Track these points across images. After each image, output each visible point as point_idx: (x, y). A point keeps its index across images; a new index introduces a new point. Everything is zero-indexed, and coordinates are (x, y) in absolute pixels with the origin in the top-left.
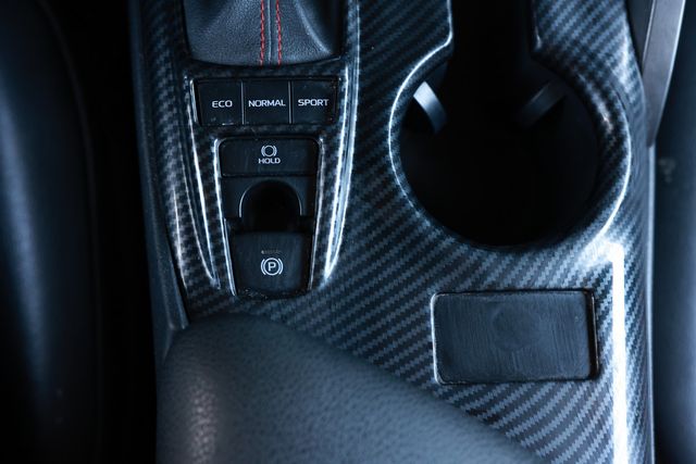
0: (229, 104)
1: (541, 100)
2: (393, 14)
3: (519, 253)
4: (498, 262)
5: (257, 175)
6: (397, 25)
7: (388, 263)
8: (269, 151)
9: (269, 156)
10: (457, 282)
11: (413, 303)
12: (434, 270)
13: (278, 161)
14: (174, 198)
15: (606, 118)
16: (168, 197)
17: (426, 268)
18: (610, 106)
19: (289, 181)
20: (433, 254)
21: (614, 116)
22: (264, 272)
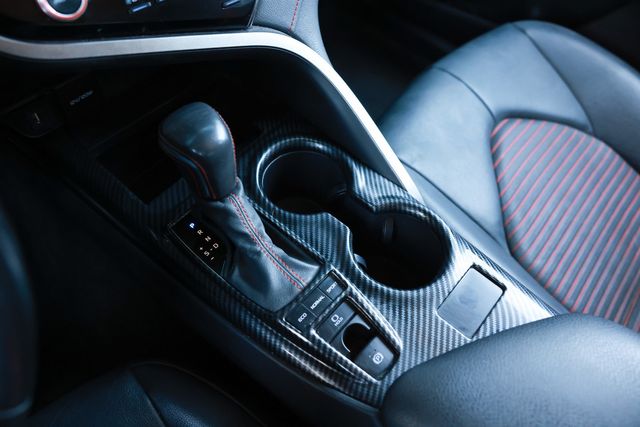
0: (305, 315)
1: (387, 230)
2: (322, 238)
3: (444, 273)
4: (442, 282)
5: (340, 331)
6: (327, 239)
7: (412, 317)
8: (335, 318)
9: (337, 320)
10: (438, 302)
11: (434, 322)
12: (428, 304)
13: (342, 319)
14: (303, 363)
15: (422, 214)
16: (300, 364)
17: (425, 307)
18: (420, 209)
19: (352, 322)
20: (421, 299)
21: (424, 212)
22: (378, 363)
